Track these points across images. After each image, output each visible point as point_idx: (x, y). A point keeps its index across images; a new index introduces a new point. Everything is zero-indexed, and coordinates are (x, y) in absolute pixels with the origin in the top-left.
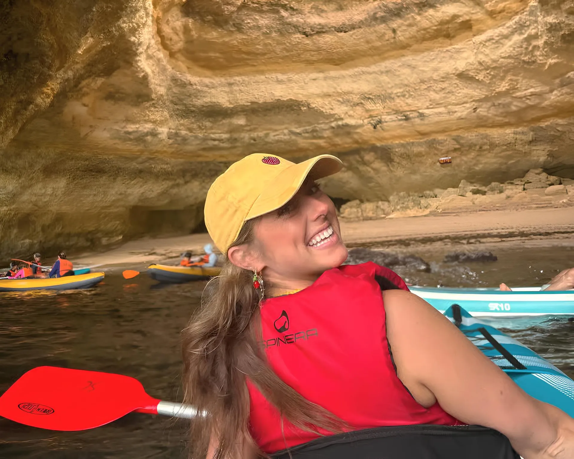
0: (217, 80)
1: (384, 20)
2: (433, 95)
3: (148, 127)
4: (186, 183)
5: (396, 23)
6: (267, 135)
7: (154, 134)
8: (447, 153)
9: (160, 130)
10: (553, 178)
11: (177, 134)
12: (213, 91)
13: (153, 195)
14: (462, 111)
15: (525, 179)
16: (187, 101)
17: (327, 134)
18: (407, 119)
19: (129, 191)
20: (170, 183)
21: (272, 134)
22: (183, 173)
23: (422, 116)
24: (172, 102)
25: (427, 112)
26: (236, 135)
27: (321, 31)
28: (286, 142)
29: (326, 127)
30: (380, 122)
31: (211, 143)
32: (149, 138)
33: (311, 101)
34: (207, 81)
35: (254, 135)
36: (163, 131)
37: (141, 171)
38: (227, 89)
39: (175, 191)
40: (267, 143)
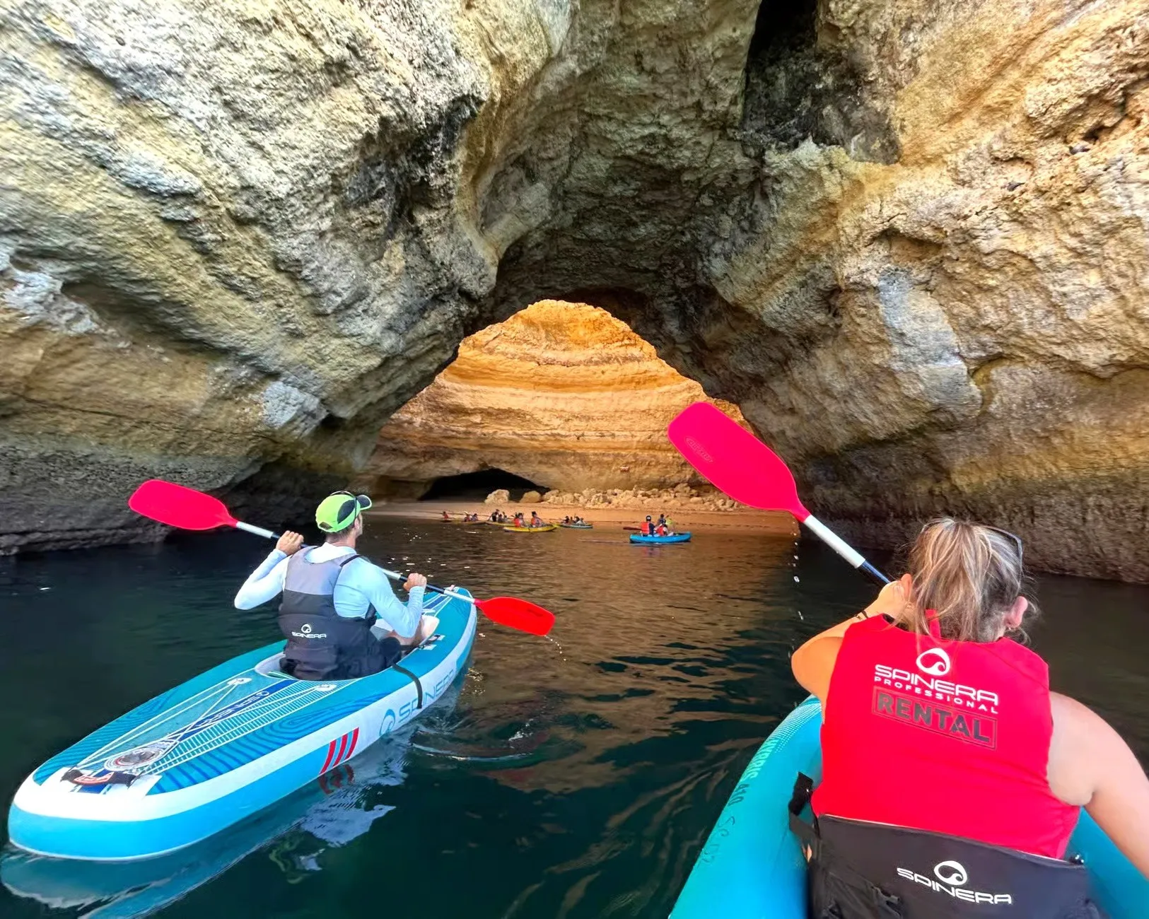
0: (463, 386)
1: (597, 363)
2: (623, 422)
3: (408, 416)
4: (426, 461)
5: (606, 367)
6: (495, 433)
7: (410, 423)
8: (627, 463)
9: (414, 420)
10: (694, 491)
11: (426, 424)
12: (460, 394)
13: (400, 468)
14: (641, 436)
15: (676, 489)
16: (439, 400)
17: (542, 438)
18: (603, 436)
19: (382, 464)
20: (415, 461)
21: (500, 432)
22: (425, 454)
23: (613, 435)
24: (427, 399)
25: (617, 433)
26: (470, 429)
27: (550, 363)
28: (511, 440)
29: (542, 433)
30: (583, 435)
31: (450, 433)
32: (406, 425)
33: (534, 412)
34: (456, 386)
35: (485, 431)
36: (418, 421)
37: (394, 450)
38: (471, 394)
39: (416, 467)
40: (494, 438)
